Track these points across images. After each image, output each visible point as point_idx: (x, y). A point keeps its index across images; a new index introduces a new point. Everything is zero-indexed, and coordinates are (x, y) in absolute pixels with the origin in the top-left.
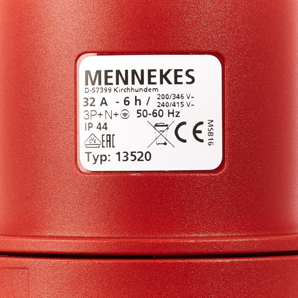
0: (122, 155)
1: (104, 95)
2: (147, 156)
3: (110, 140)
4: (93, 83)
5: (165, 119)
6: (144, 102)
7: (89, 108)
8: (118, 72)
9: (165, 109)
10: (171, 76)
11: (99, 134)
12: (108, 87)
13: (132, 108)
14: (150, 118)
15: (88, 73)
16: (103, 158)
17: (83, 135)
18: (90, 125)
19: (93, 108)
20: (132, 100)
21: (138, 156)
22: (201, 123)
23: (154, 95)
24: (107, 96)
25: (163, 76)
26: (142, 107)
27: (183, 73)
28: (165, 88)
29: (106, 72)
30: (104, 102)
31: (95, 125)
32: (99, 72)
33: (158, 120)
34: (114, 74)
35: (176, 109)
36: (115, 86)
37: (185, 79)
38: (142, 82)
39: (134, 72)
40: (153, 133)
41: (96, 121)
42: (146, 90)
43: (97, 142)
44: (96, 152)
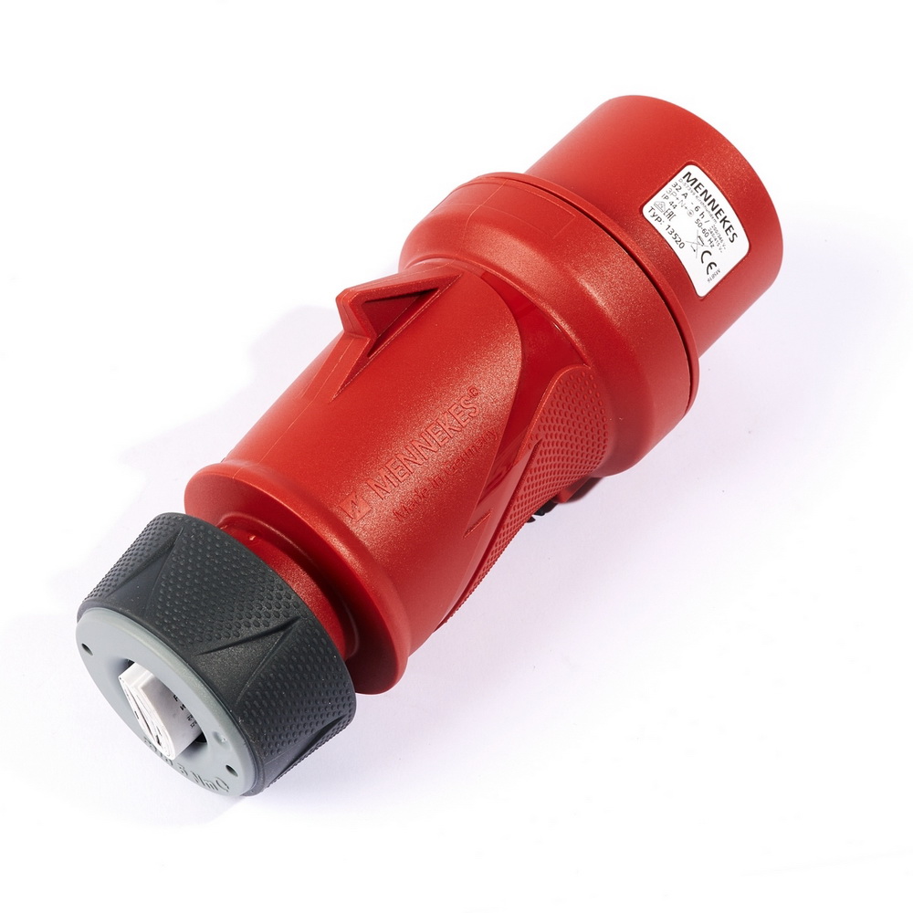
0: (670, 230)
1: (689, 192)
2: (682, 245)
3: (671, 215)
4: (688, 181)
5: (706, 240)
6: (705, 219)
7: (674, 189)
8: (706, 191)
9: (710, 236)
10: (727, 225)
11: (668, 206)
12: (694, 191)
13: (697, 215)
14: (701, 230)
15: (689, 173)
16: (659, 220)
17: (658, 198)
18: (666, 198)
19: (676, 191)
20: (700, 212)
21: (678, 239)
22: (716, 265)
23: (712, 222)
24: (690, 195)
25: (724, 220)
26: (702, 221)
27: (733, 232)
28: (719, 227)
29: (700, 184)
30: (685, 195)
31: (670, 200)
32: (696, 180)
33: (702, 236)
34: (703, 190)
35: (714, 243)
36: (697, 194)
37: (730, 235)
38: (713, 209)
39: (714, 200)
40: (694, 239)
41: (672, 198)
42: (711, 215)
43: (663, 209)
44: (658, 212)
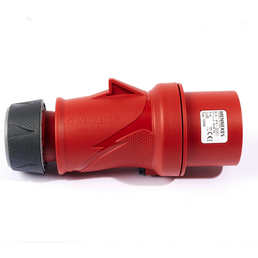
0: (204, 120)
1: (218, 116)
2: (204, 126)
3: (208, 117)
4: (220, 113)
5: (213, 130)
6: (216, 125)
7: (214, 112)
8: (223, 119)
9: (215, 130)
10: (223, 131)
11: (209, 115)
12: (220, 116)
13: (215, 122)
14: (213, 126)
15: (222, 112)
16: (203, 116)
17: (208, 111)
18: (210, 113)
19: (215, 113)
20: (217, 122)
21: (204, 124)
22: (212, 138)
23: (218, 127)
24: (218, 117)
25: (223, 129)
26: (215, 124)
27: (223, 134)
28: (220, 130)
29: (223, 116)
30: (216, 116)
31: (211, 114)
32: (223, 114)
33: (213, 128)
34: (223, 118)
35: (215, 132)
36: (220, 118)
37: (222, 134)
38: (221, 124)
39: (223, 122)
40: (210, 127)
41: (212, 114)
42: (219, 125)
43: (207, 114)
44: (205, 114)
